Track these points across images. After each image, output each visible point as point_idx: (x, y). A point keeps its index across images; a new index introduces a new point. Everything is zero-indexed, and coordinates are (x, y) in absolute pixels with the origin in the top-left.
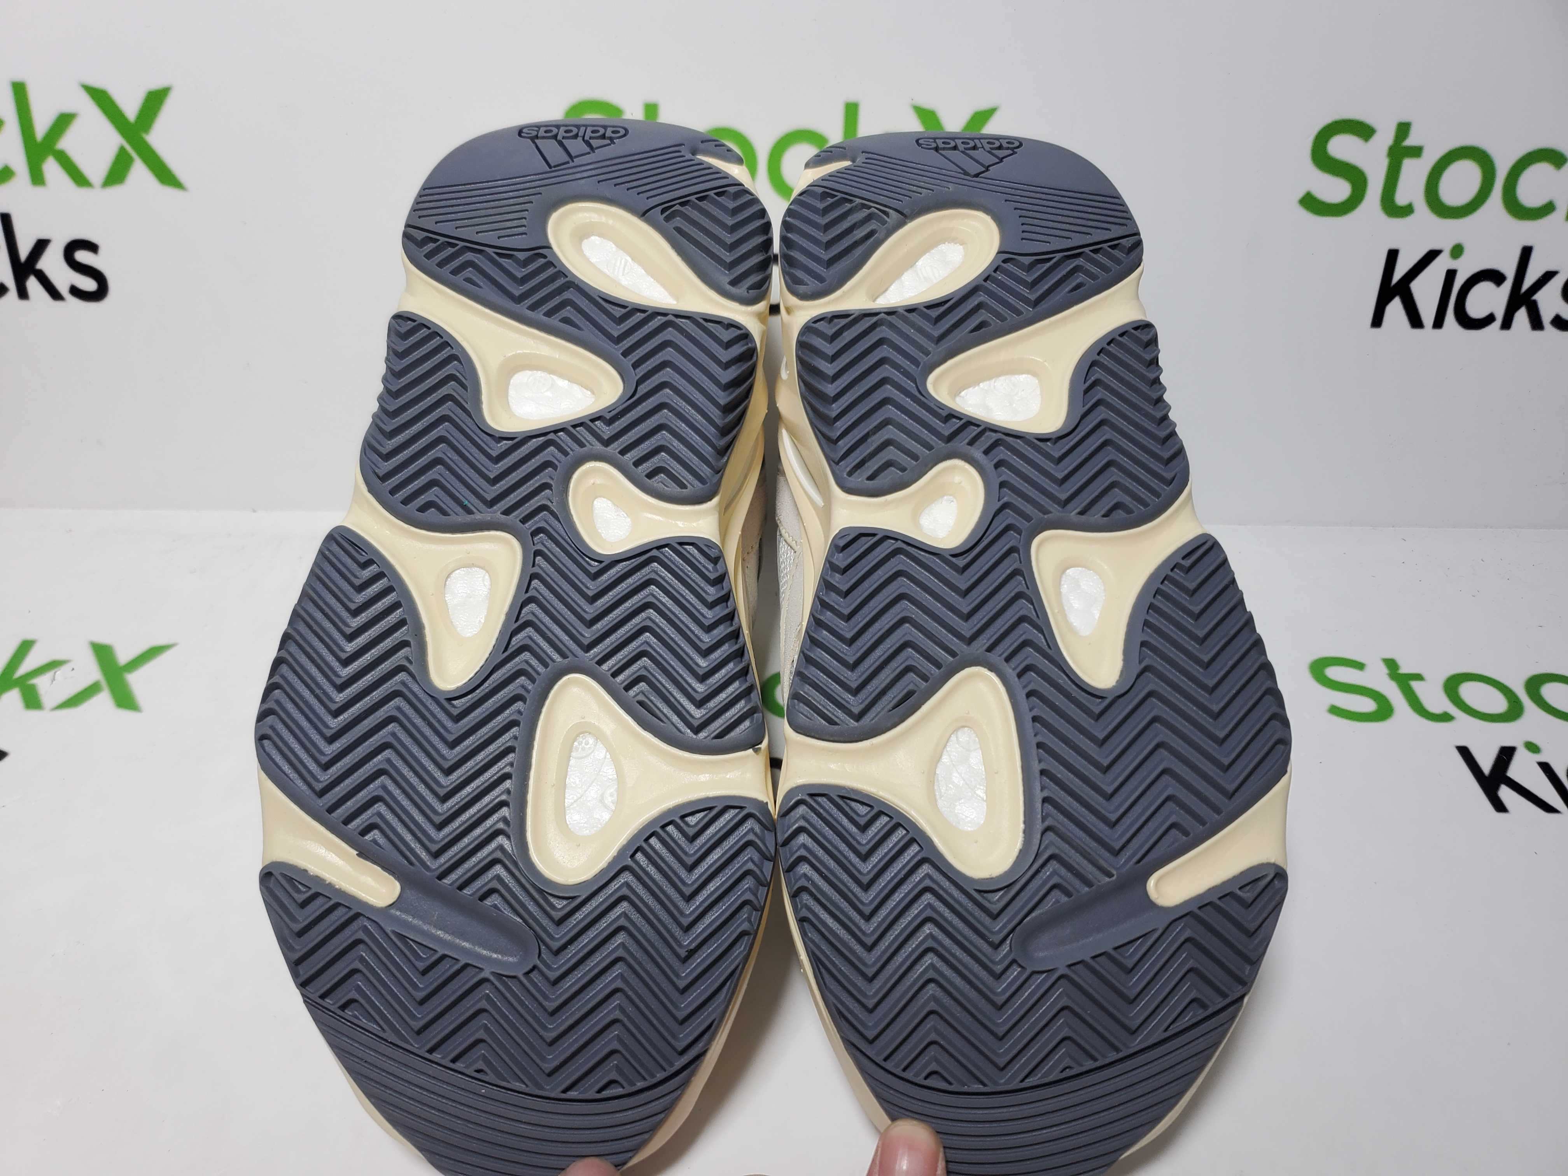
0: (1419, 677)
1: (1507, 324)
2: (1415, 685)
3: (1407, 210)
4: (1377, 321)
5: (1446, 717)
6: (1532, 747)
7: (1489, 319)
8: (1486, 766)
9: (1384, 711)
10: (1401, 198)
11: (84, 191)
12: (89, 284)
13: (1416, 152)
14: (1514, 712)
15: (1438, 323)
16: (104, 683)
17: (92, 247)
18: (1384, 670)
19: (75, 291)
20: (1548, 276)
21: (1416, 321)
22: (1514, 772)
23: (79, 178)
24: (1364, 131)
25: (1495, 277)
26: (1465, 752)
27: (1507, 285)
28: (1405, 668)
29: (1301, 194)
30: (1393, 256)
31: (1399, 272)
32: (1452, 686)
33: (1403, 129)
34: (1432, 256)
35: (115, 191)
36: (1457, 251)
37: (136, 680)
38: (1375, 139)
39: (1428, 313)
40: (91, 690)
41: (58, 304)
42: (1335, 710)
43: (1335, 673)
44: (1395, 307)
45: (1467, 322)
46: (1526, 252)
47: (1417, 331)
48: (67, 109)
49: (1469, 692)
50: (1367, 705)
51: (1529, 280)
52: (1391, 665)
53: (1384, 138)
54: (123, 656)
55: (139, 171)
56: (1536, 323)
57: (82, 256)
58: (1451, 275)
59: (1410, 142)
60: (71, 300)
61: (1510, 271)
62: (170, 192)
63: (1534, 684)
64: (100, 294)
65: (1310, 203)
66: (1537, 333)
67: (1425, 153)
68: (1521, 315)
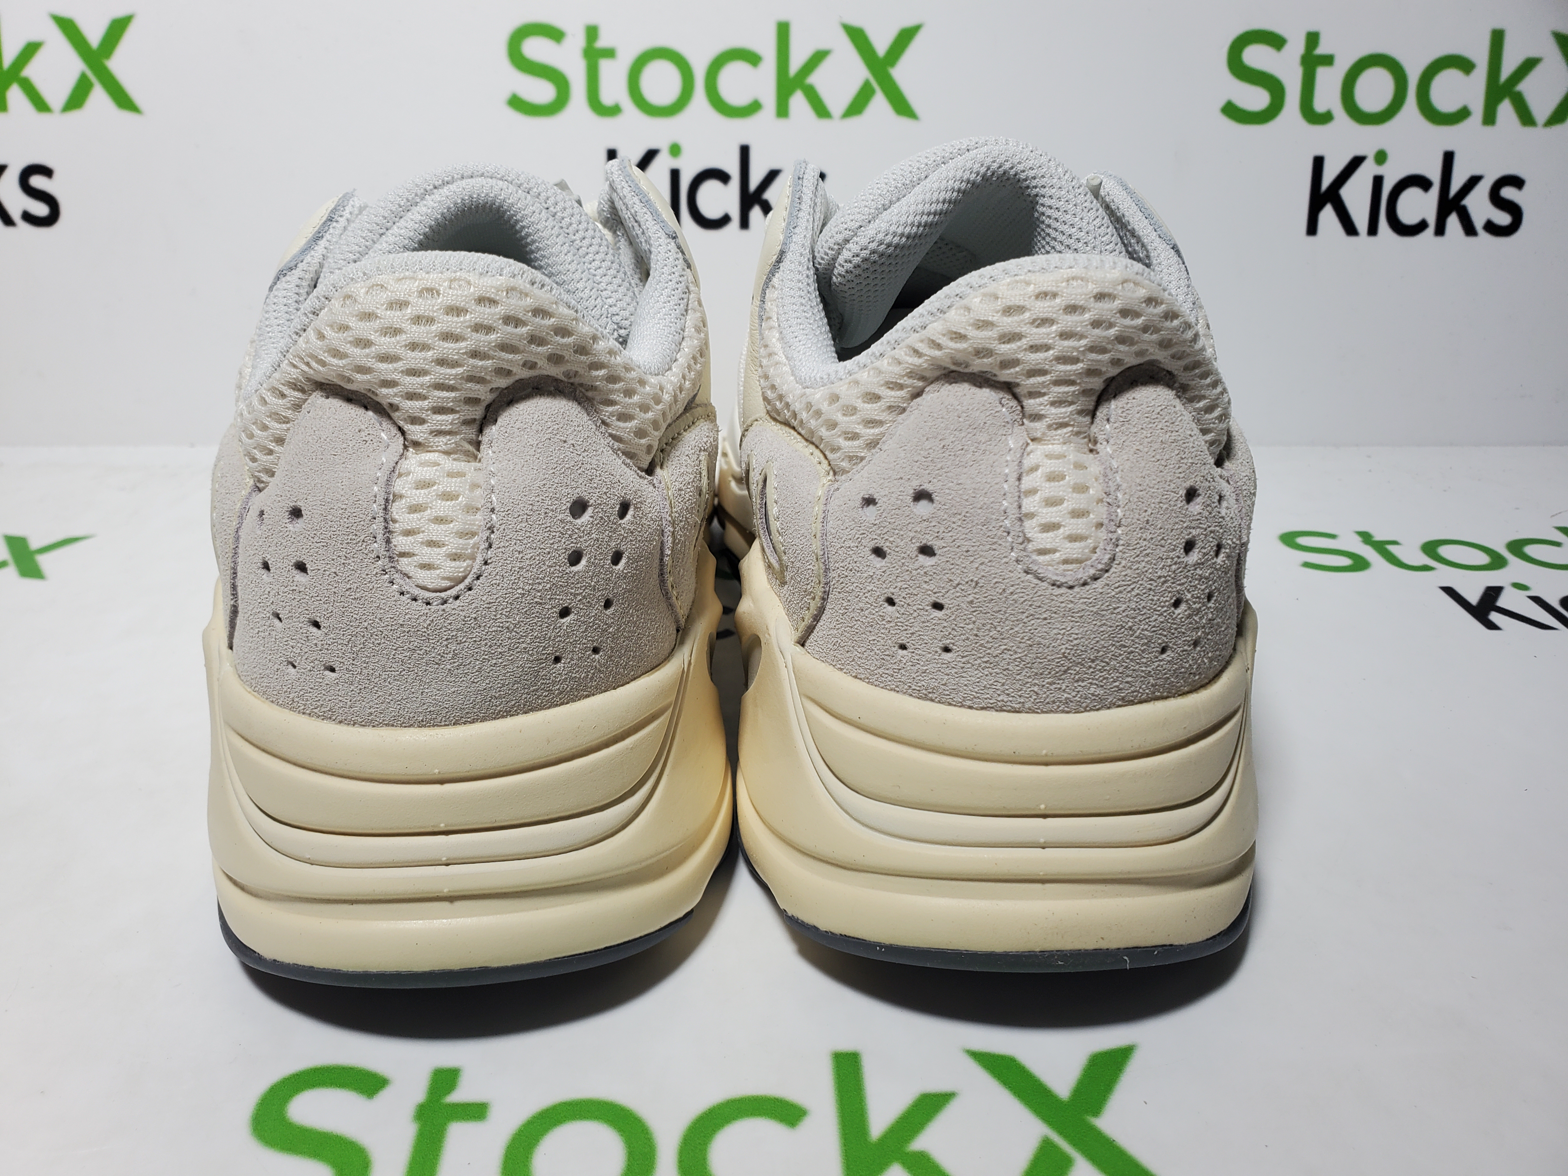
0: (1395, 543)
1: (1440, 230)
2: (1392, 548)
3: (1326, 118)
4: (1312, 229)
5: (1426, 568)
6: (1521, 587)
7: (1422, 226)
8: (1473, 599)
9: (1358, 564)
10: (1320, 106)
11: (44, 117)
12: (41, 209)
13: (1328, 60)
14: (1496, 563)
15: (1373, 230)
16: (11, 561)
17: (47, 172)
18: (1357, 538)
19: (28, 217)
20: (1474, 181)
21: (1350, 229)
22: (1503, 603)
23: (40, 104)
24: (1276, 41)
25: (1423, 183)
26: (1450, 591)
27: (1435, 191)
29: (1222, 103)
30: (1318, 163)
31: (1327, 180)
32: (1430, 548)
33: (1313, 39)
34: (1356, 162)
35: (75, 116)
36: (1381, 157)
38: (1287, 48)
39: (1361, 220)
41: (10, 230)
42: (1307, 565)
43: (1306, 541)
44: (1328, 214)
45: (1402, 230)
46: (1449, 158)
47: (1353, 239)
48: (34, 37)
49: (1447, 551)
50: (1343, 561)
51: (1456, 185)
53: (1296, 47)
54: (36, 544)
55: (99, 96)
56: (1469, 229)
57: (37, 182)
58: (1378, 181)
59: (1321, 50)
60: (23, 226)
61: (1435, 175)
62: (126, 116)
63: (1517, 546)
64: (51, 220)
65: (1231, 111)
66: (1472, 239)
67: (1337, 61)
68: (1453, 221)
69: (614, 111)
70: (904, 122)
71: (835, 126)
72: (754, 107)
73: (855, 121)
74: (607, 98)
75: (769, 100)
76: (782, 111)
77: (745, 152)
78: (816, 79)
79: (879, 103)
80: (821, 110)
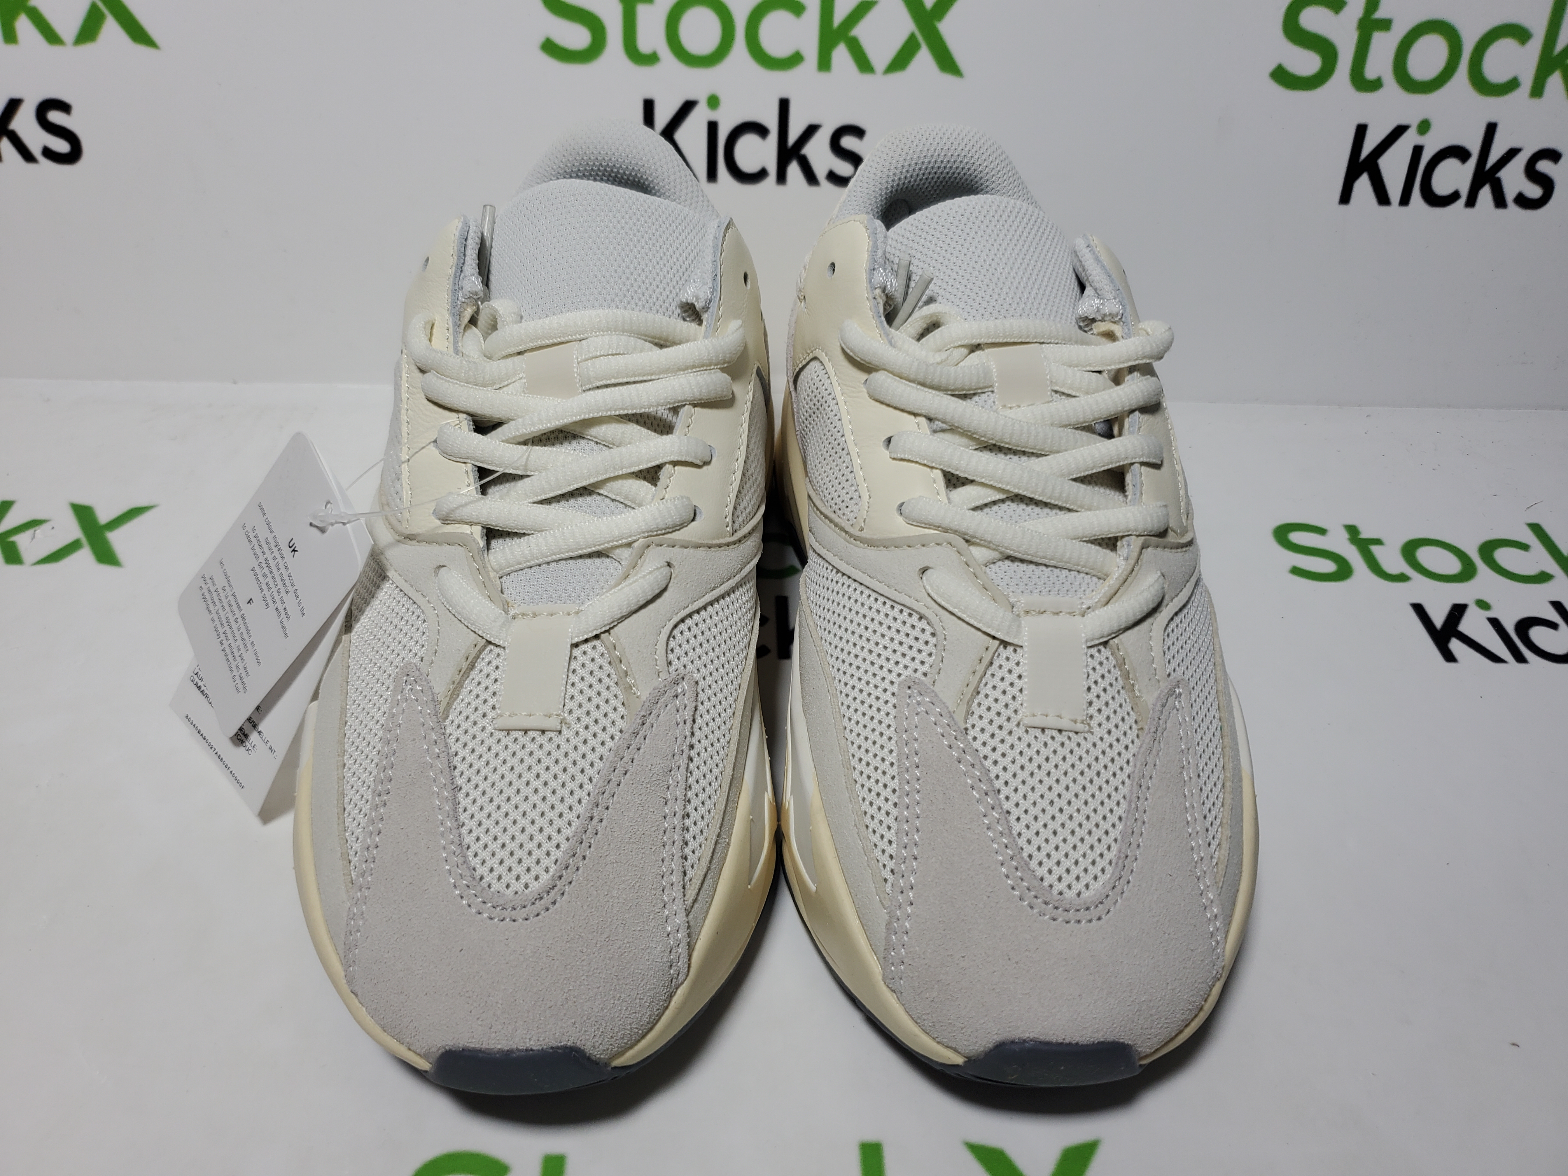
0: (1378, 542)
1: (1471, 202)
2: (1374, 549)
3: (1376, 85)
4: (1345, 198)
5: (1402, 578)
6: (1483, 605)
7: (1454, 196)
8: (1438, 621)
9: (1343, 571)
10: (1370, 73)
11: (56, 49)
12: (61, 146)
13: (1385, 25)
14: (1467, 572)
15: (1405, 200)
16: (84, 541)
17: (64, 107)
18: (1345, 535)
19: (48, 153)
20: (1512, 153)
21: (1383, 198)
22: (1464, 627)
23: (51, 36)
25: (1460, 153)
26: (1419, 609)
27: (1472, 162)
28: (1365, 534)
29: (1272, 66)
30: (1361, 131)
31: (1367, 148)
32: (1410, 550)
34: (1399, 131)
35: (87, 48)
36: (1424, 127)
37: (116, 538)
38: (1346, 10)
39: (1395, 190)
40: (72, 547)
41: (31, 166)
42: (1296, 571)
43: (1296, 537)
44: (1363, 184)
45: (1434, 200)
46: (1491, 129)
47: (1384, 209)
49: (1424, 555)
50: (1328, 566)
51: (1494, 157)
52: (1352, 531)
53: (1355, 9)
54: (104, 516)
55: (111, 28)
56: (1500, 201)
57: (55, 117)
58: (1418, 151)
59: (1380, 14)
60: (45, 163)
61: (1474, 147)
62: (142, 50)
63: (1488, 549)
64: (73, 156)
65: (1281, 76)
66: (1501, 211)
67: (1395, 26)
68: (1485, 193)
69: (651, 59)
70: (948, 79)
71: (878, 81)
72: (795, 59)
73: (897, 77)
74: (644, 45)
75: (811, 53)
76: (824, 64)
77: (784, 105)
78: (859, 31)
79: (924, 57)
80: (864, 64)
